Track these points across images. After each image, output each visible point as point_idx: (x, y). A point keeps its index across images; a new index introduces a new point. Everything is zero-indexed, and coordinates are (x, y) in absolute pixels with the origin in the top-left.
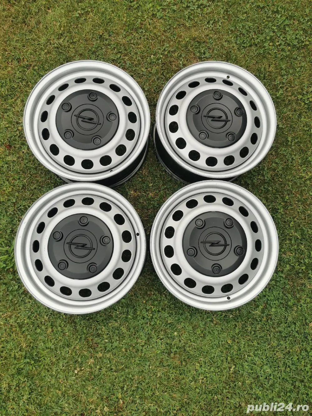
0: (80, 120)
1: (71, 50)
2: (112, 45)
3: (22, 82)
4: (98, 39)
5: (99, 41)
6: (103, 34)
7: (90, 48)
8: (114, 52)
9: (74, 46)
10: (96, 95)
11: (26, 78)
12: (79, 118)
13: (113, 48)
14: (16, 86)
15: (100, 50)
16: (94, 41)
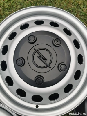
0: (37, 54)
1: (58, 3)
2: (82, 13)
3: (19, 6)
4: (76, 6)
5: (75, 7)
6: (80, 4)
7: (69, 8)
8: (81, 18)
9: (60, 2)
10: (60, 43)
11: (23, 5)
12: (36, 53)
13: (82, 15)
14: (14, 6)
15: (74, 12)
16: (73, 5)
